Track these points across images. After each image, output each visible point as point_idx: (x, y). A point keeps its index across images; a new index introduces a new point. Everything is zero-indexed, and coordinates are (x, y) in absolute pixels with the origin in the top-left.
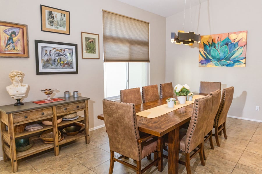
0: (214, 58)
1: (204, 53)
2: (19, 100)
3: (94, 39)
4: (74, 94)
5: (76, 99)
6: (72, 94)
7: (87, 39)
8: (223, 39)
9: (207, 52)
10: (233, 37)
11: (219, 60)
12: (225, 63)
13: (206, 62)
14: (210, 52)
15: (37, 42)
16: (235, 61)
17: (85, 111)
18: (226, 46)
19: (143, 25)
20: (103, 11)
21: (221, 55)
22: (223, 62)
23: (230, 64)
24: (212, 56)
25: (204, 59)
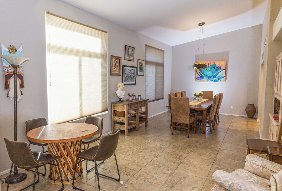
0: (206, 76)
1: (200, 73)
2: (120, 99)
3: (142, 63)
4: (138, 97)
5: (139, 101)
6: (137, 97)
7: (140, 63)
8: (212, 64)
9: (201, 72)
10: (217, 63)
11: (209, 77)
12: (213, 80)
13: (200, 78)
14: (203, 72)
15: (123, 66)
16: (219, 78)
17: (146, 107)
18: (213, 68)
19: (161, 52)
20: (146, 45)
21: (211, 74)
22: (212, 79)
23: (216, 80)
24: (205, 75)
25: (199, 77)
